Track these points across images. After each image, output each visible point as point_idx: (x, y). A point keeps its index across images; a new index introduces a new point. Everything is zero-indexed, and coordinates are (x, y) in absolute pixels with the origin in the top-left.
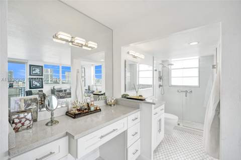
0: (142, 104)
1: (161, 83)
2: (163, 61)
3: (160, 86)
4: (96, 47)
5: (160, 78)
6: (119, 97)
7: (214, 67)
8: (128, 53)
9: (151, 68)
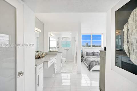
0: (58, 54)
1: (58, 46)
2: (59, 37)
3: (58, 47)
4: (40, 31)
5: (58, 44)
6: (48, 52)
7: (75, 41)
8: (50, 34)
9: (55, 40)
